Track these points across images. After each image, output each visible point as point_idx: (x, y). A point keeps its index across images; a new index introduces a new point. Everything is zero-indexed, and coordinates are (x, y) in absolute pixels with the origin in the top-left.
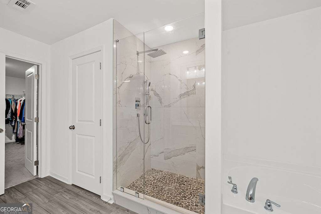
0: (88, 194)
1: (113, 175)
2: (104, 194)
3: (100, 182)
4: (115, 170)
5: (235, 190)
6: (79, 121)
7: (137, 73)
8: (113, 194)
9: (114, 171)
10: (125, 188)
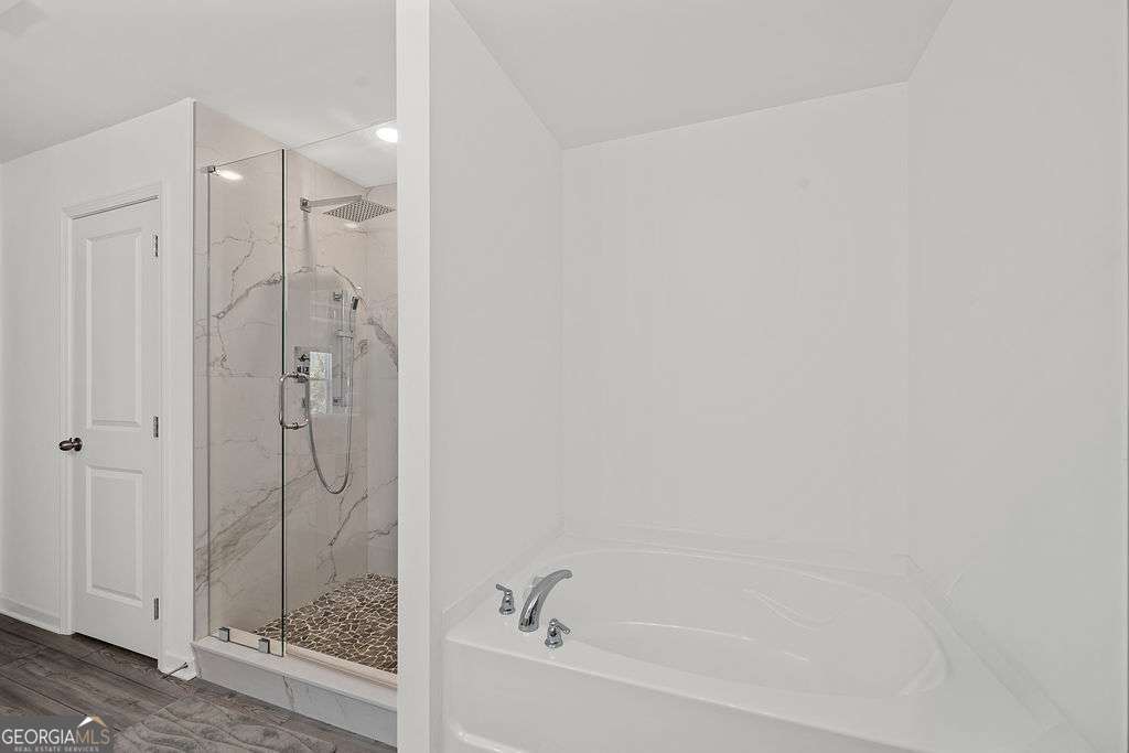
0: (120, 660)
1: (195, 590)
2: (168, 653)
3: (157, 617)
4: (205, 574)
5: (507, 606)
6: (94, 422)
7: (304, 270)
8: (195, 650)
9: (197, 577)
10: (232, 630)
